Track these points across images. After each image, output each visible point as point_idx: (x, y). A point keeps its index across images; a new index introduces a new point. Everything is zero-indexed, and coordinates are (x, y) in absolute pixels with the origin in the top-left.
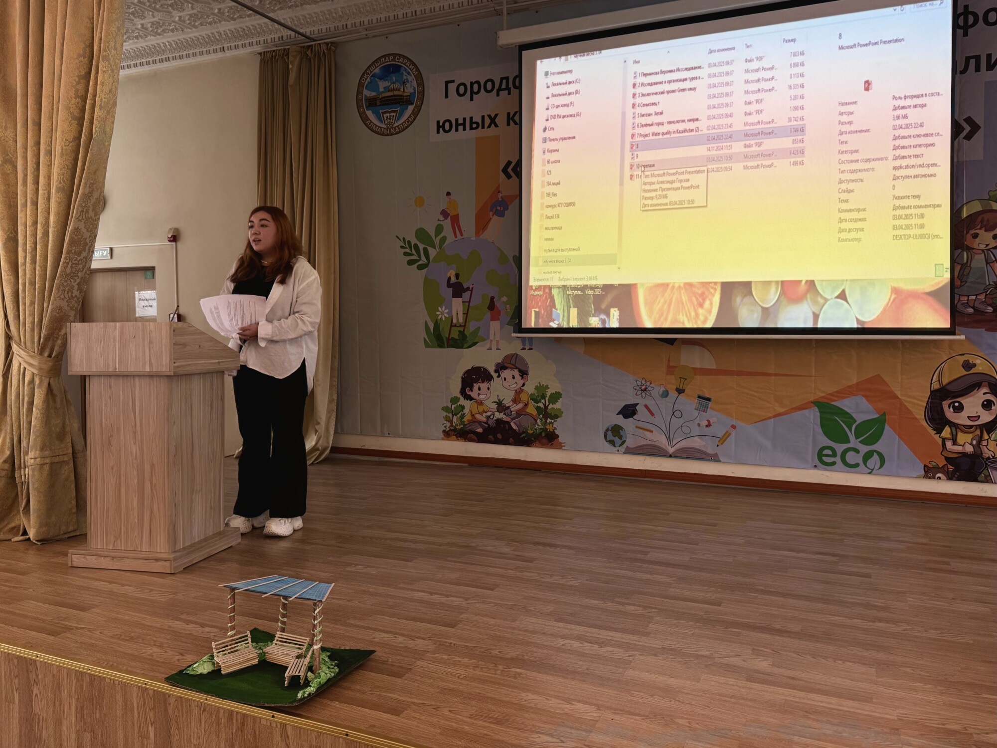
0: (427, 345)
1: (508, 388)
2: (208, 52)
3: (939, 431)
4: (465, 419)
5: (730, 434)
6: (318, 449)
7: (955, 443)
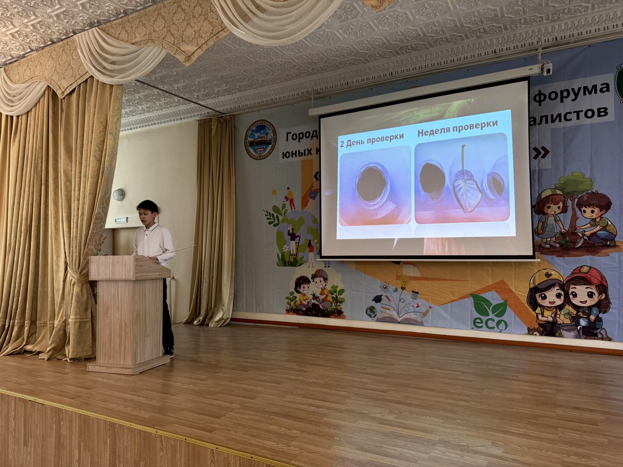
0: (278, 265)
1: (318, 287)
2: (174, 120)
3: (535, 310)
4: (297, 304)
5: (429, 311)
6: (223, 319)
7: (543, 316)
